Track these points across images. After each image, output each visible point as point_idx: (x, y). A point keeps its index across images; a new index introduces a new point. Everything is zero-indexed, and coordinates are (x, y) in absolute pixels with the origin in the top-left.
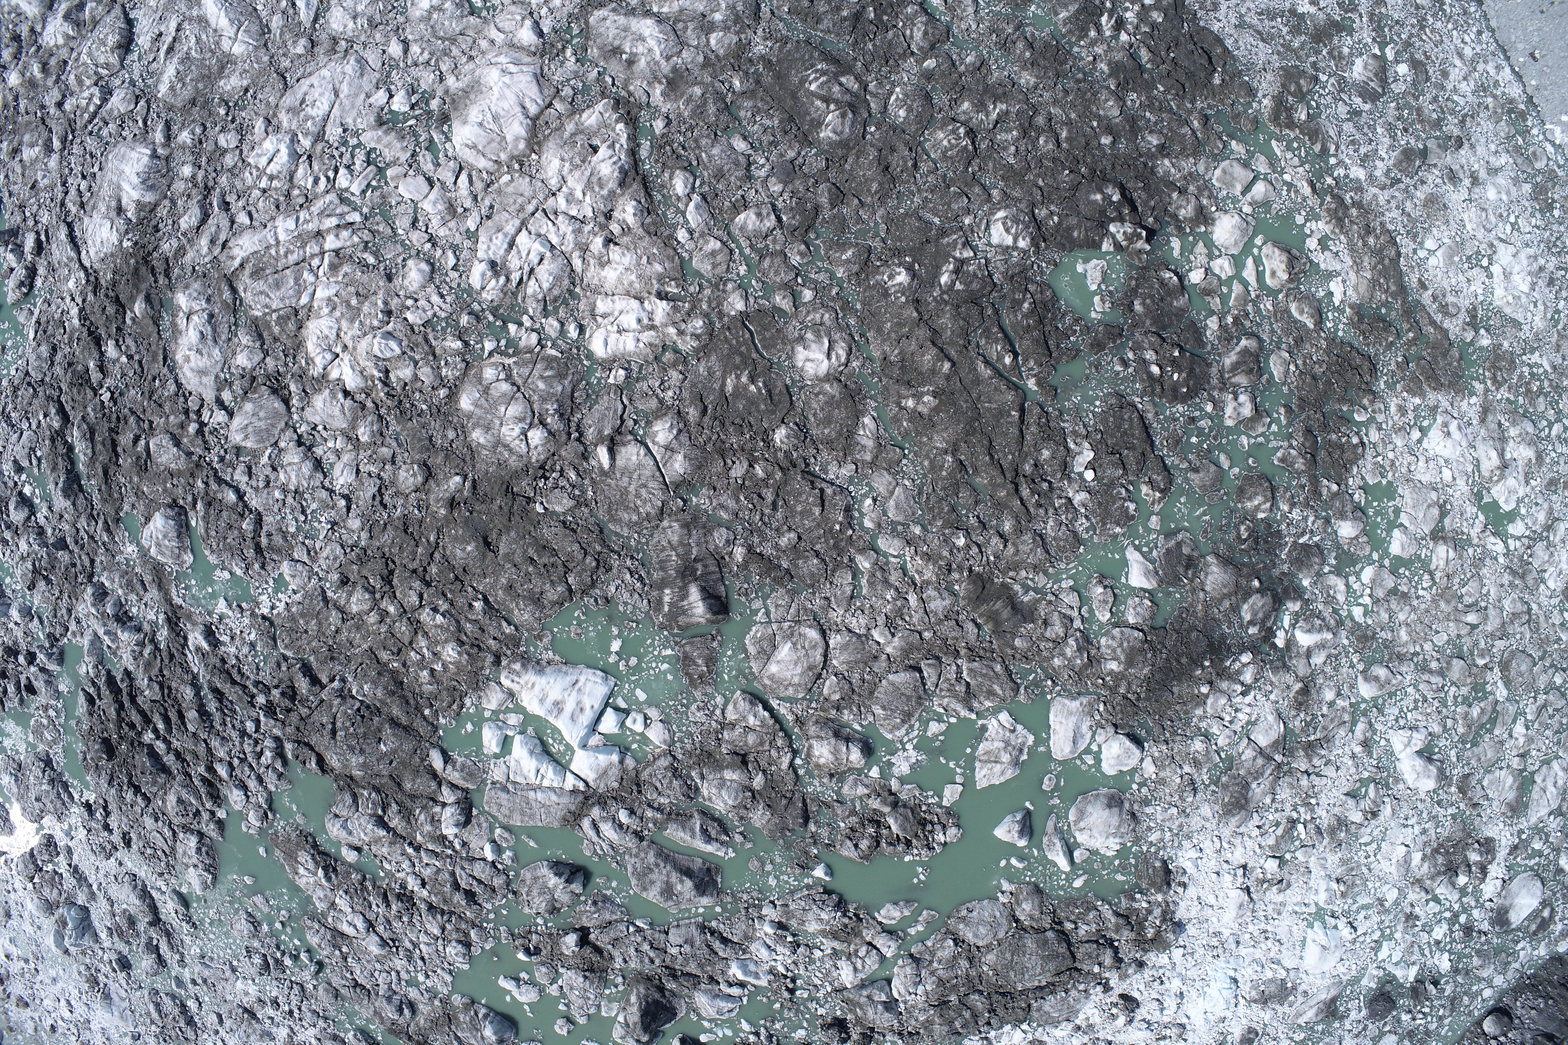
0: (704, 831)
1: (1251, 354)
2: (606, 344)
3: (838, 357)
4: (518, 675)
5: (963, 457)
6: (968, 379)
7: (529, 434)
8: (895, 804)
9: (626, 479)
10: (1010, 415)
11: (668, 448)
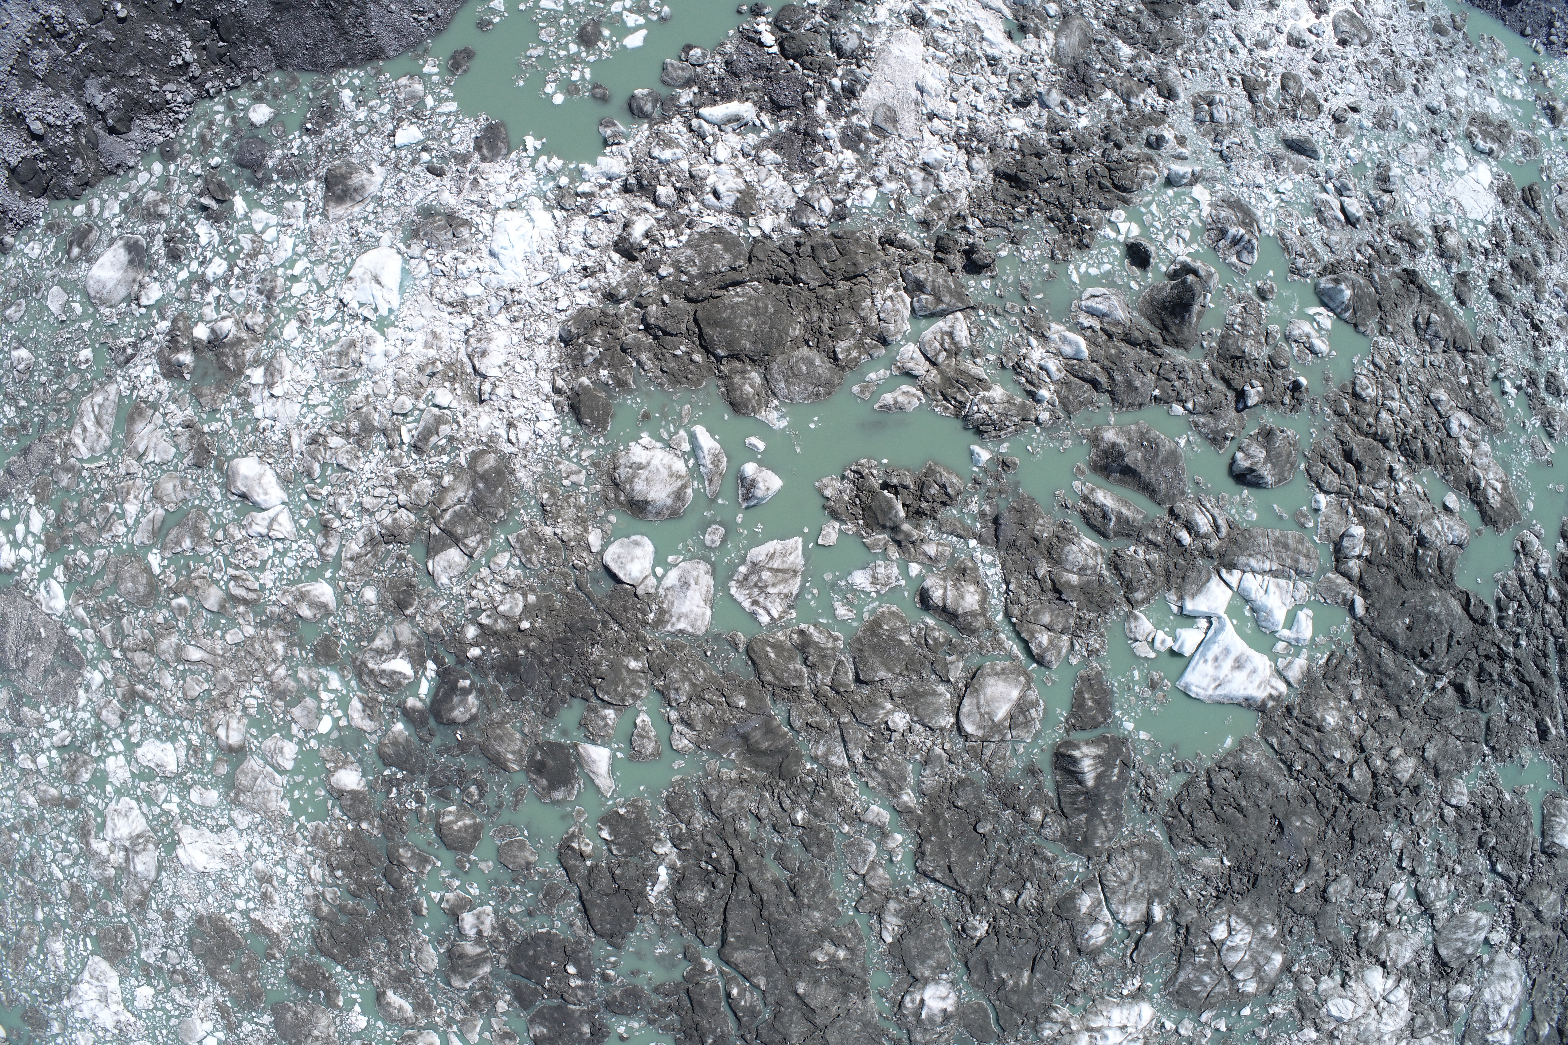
0: (1105, 516)
1: (460, 973)
2: (1139, 1015)
3: (913, 1001)
4: (1271, 696)
5: (791, 899)
6: (778, 975)
7: (1225, 935)
8: (895, 529)
9: (1140, 890)
10: (737, 938)
11: (1095, 920)
